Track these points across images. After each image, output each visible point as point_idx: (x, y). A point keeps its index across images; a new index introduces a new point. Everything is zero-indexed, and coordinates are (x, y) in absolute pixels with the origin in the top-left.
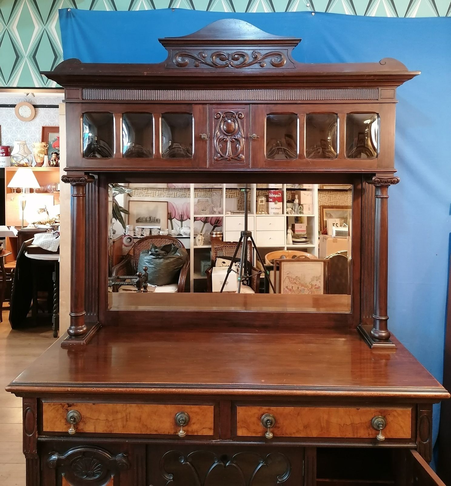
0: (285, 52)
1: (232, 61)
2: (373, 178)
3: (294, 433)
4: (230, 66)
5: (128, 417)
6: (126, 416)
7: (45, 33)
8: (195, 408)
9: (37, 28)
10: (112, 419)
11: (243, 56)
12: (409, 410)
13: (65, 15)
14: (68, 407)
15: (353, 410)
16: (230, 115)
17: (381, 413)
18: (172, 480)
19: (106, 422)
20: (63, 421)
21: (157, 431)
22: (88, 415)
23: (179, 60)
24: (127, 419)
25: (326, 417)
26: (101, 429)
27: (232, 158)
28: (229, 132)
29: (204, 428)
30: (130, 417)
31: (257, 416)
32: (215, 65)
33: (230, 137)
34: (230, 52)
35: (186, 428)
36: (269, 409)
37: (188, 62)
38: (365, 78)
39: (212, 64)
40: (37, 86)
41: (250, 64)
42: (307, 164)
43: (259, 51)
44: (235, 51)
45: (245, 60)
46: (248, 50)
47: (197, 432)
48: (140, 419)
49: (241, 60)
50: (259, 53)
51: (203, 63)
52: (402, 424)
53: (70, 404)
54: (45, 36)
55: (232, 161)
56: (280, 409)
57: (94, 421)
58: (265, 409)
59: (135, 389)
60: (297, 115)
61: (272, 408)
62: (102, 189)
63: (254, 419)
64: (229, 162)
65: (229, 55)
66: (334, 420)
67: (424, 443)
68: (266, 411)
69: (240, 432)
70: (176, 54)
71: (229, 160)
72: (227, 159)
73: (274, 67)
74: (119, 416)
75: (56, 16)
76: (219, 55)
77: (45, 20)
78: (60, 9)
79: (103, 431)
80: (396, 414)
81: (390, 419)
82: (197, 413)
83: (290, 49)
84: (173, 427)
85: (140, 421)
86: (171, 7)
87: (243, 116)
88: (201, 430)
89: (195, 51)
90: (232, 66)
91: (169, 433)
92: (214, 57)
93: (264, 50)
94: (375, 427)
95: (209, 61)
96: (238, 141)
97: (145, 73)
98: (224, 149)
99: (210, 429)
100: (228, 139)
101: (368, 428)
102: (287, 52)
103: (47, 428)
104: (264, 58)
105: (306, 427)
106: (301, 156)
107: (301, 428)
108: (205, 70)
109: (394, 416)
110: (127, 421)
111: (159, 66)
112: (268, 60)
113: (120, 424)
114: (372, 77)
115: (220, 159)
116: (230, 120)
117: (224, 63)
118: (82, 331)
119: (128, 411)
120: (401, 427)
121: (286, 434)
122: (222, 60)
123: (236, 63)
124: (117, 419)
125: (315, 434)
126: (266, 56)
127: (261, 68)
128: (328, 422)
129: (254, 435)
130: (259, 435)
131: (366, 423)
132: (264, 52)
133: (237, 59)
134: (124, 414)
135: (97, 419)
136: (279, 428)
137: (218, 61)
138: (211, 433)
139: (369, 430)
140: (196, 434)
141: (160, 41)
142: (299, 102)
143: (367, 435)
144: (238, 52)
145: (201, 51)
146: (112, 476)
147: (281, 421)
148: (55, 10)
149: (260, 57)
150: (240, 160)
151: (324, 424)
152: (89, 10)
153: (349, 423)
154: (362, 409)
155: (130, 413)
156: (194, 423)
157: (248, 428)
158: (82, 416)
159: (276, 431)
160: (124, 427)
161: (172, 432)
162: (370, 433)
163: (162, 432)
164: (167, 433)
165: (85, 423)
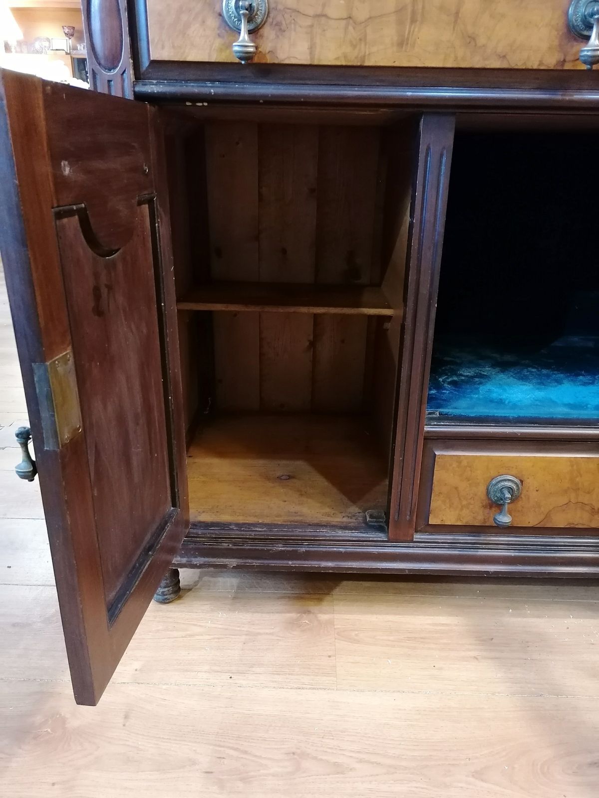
5: (419, 7)
10: (368, 16)
19: (346, 28)
20: (212, 22)
21: (504, 57)
24: (414, 13)
30: (423, 7)
48: (455, 16)
57: (309, 22)
79: (337, 59)
84: (556, 43)
85: (456, 22)
91: (541, 63)
103: (161, 46)
110: (413, 21)
113: (390, 33)
124: (381, 16)
135: (318, 17)
158: (272, 6)
160: (402, 43)
161: (551, 61)
163: (517, 61)
164: (535, 67)
165: (280, 29)
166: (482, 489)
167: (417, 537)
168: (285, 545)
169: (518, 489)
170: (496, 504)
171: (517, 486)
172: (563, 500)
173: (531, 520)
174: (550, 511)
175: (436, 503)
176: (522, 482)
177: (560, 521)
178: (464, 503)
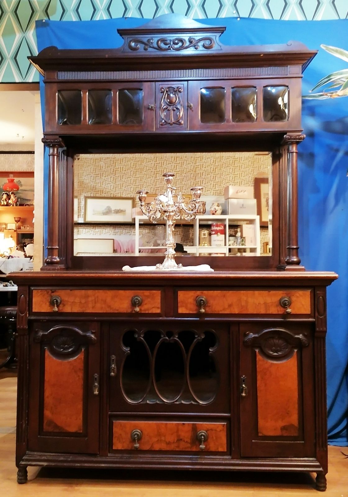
0: (214, 38)
1: (174, 45)
2: (285, 136)
3: (221, 311)
4: (172, 49)
5: (96, 300)
6: (95, 299)
7: (24, 39)
8: (147, 293)
9: (18, 36)
10: (85, 302)
11: (181, 41)
12: (308, 293)
13: (40, 25)
14: (52, 293)
15: (265, 293)
16: (171, 90)
17: (287, 294)
18: (129, 352)
19: (80, 305)
20: (48, 304)
21: (118, 310)
22: (66, 299)
23: (133, 44)
25: (245, 298)
26: (76, 310)
27: (173, 123)
28: (171, 103)
29: (153, 308)
30: (98, 300)
31: (193, 298)
32: (160, 49)
33: (172, 106)
34: (172, 39)
35: (140, 307)
36: (202, 293)
37: (139, 47)
38: (275, 57)
39: (158, 48)
40: (17, 81)
41: (187, 48)
42: (233, 126)
43: (194, 37)
44: (175, 38)
45: (183, 44)
46: (186, 37)
47: (148, 310)
48: (105, 302)
49: (180, 44)
50: (194, 39)
51: (151, 47)
52: (303, 303)
53: (53, 290)
54: (24, 41)
55: (174, 125)
56: (211, 292)
57: (71, 303)
58: (198, 293)
59: (102, 275)
60: (224, 88)
61: (205, 292)
62: (70, 159)
63: (191, 300)
64: (170, 126)
65: (170, 40)
66: (250, 300)
67: (321, 317)
68: (200, 294)
69: (181, 311)
70: (130, 41)
71: (171, 125)
72: (170, 123)
73: (206, 49)
74: (90, 299)
75: (33, 25)
76: (164, 41)
77: (24, 29)
78: (37, 20)
79: (78, 311)
80: (298, 295)
81: (294, 299)
82: (148, 297)
83: (218, 35)
84: (130, 307)
86: (125, 17)
87: (182, 91)
88: (151, 309)
89: (145, 38)
90: (173, 49)
91: (127, 311)
92: (159, 42)
93: (198, 36)
94: (282, 305)
95: (155, 46)
96: (178, 110)
97: (107, 56)
98: (168, 116)
99: (158, 308)
100: (170, 108)
101: (277, 306)
102: (215, 36)
103: (35, 309)
104: (198, 43)
105: (230, 306)
106: (228, 121)
107: (227, 307)
108: (152, 52)
109: (297, 297)
110: (95, 303)
111: (118, 50)
112: (201, 44)
113: (90, 305)
114: (282, 56)
115: (164, 124)
116: (172, 93)
117: (167, 46)
118: (56, 260)
119: (96, 295)
120: (303, 305)
121: (215, 311)
122: (166, 44)
123: (176, 46)
124: (88, 302)
125: (236, 311)
126: (199, 41)
127: (195, 50)
128: (247, 302)
129: (191, 312)
130: (195, 312)
131: (275, 302)
132: (197, 38)
133: (177, 44)
134: (93, 298)
135: (73, 302)
136: (209, 306)
137: (162, 45)
138: (158, 311)
139: (278, 307)
140: (147, 312)
141: (118, 30)
142: (226, 78)
143: (277, 311)
144: (178, 38)
145: (149, 38)
146: (83, 350)
147: (211, 302)
148: (33, 21)
149: (194, 42)
150: (180, 124)
151: (243, 304)
152: (59, 20)
153: (262, 302)
154: (272, 292)
155: (98, 297)
156: (146, 304)
157: (187, 308)
158: (62, 300)
159: (207, 309)
160: (93, 307)
161: (129, 311)
162: (279, 310)
163: (122, 311)
164: (126, 312)
165: (64, 305)
166: (129, 436)
167: (109, 455)
168: (64, 458)
169: (141, 435)
170: (133, 440)
171: (140, 433)
172: (156, 439)
173: (146, 447)
174: (153, 443)
175: (115, 440)
176: (142, 432)
177: (157, 447)
178: (124, 440)
